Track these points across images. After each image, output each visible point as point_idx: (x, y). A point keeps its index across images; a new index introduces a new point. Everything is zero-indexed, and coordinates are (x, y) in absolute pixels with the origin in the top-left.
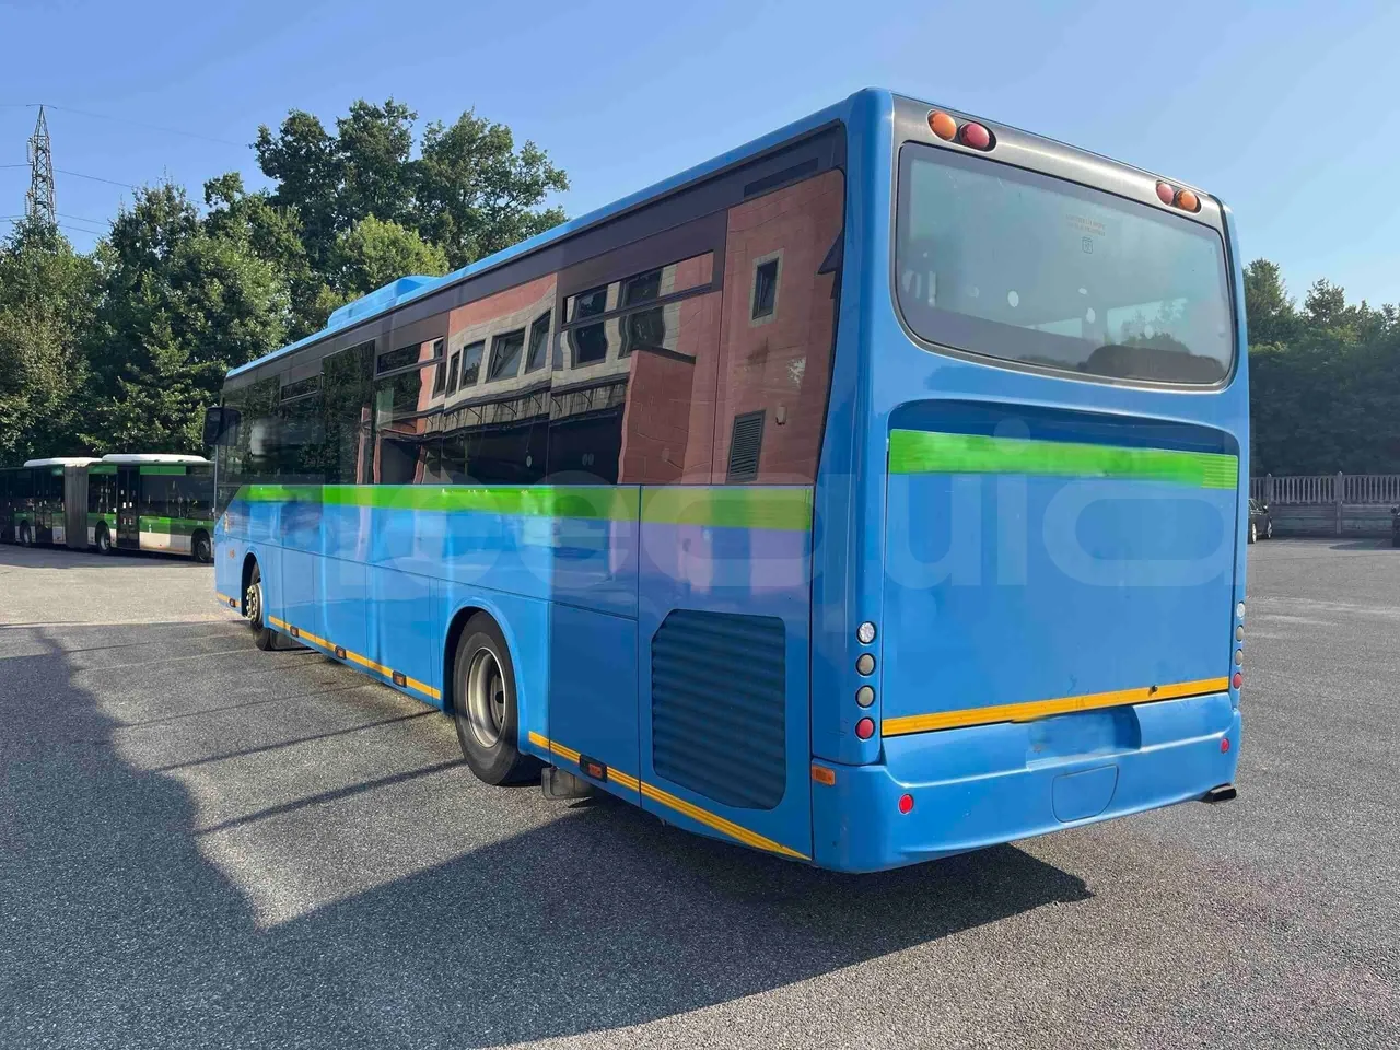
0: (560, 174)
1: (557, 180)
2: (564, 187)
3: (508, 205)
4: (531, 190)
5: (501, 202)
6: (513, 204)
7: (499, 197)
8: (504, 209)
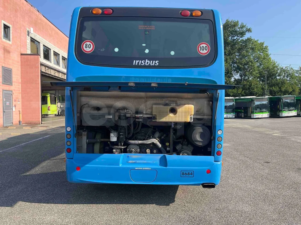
0: (249, 29)
1: (249, 30)
2: (251, 32)
3: (237, 38)
4: (242, 34)
5: (235, 38)
6: (238, 38)
7: (234, 37)
8: (235, 39)
